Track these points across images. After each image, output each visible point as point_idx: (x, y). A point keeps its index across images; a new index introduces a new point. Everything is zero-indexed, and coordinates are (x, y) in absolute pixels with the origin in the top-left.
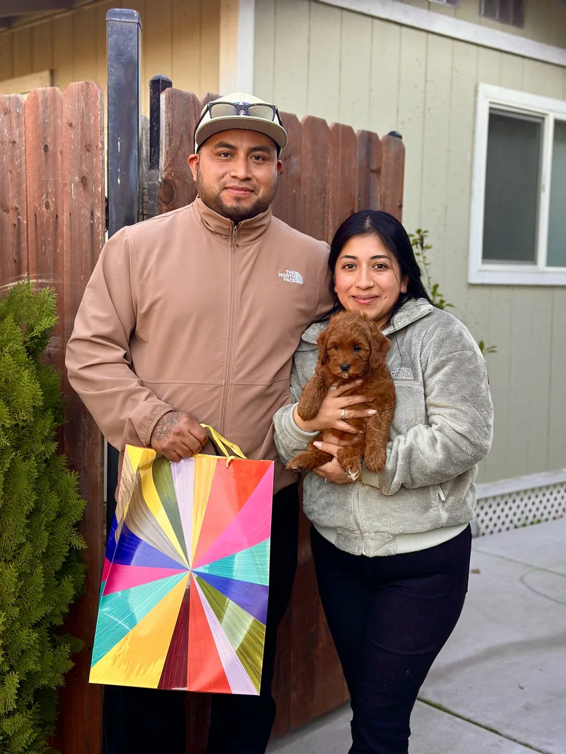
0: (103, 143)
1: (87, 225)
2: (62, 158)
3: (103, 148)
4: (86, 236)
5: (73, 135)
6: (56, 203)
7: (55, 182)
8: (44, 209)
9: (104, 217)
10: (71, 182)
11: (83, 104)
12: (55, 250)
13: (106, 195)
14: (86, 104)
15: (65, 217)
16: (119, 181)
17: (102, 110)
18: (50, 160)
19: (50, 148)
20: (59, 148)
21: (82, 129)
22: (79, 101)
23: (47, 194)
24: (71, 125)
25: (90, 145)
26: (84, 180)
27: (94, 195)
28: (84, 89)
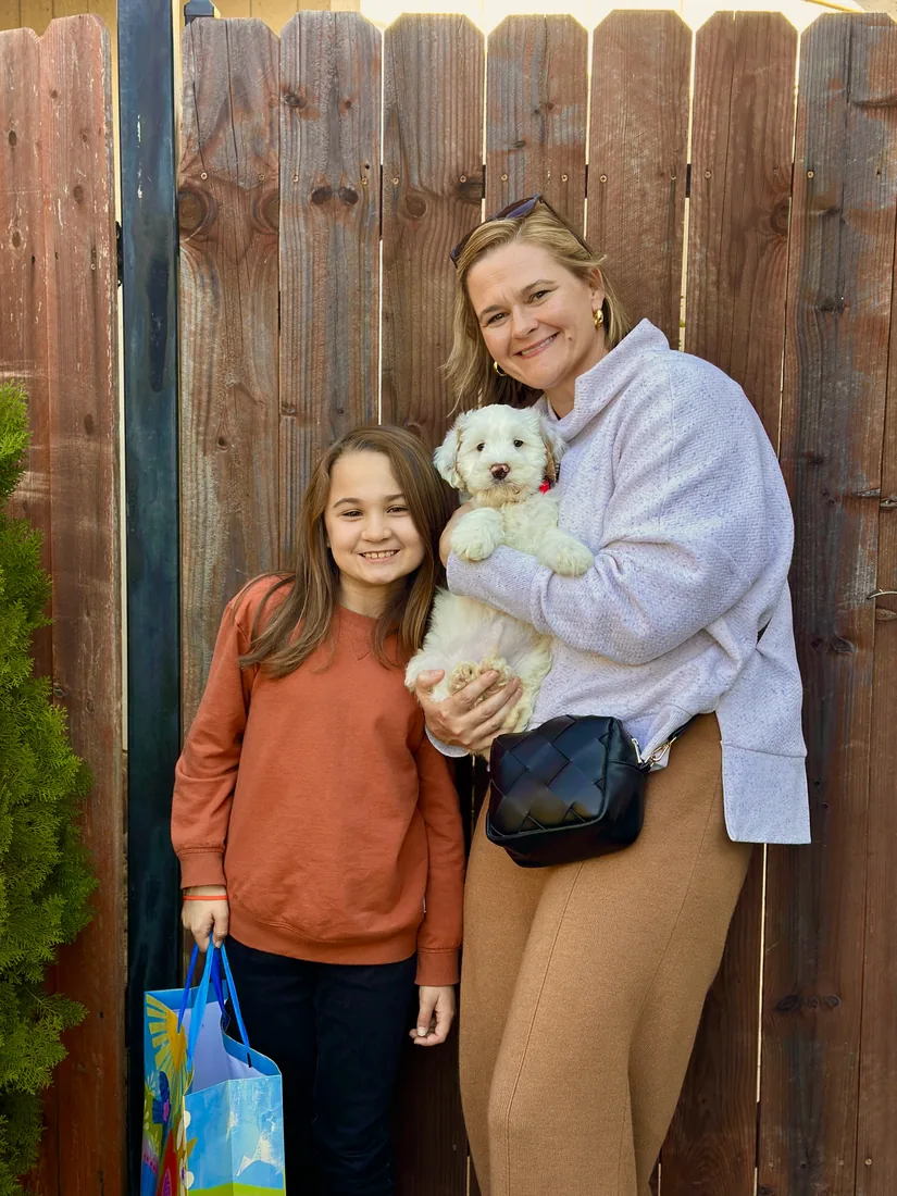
0: (110, 124)
1: (86, 273)
2: (39, 154)
3: (110, 135)
4: (83, 292)
5: (58, 111)
6: (30, 237)
7: (30, 197)
8: (11, 246)
9: (115, 258)
10: (57, 196)
11: (74, 57)
12: (32, 320)
13: (118, 219)
14: (80, 57)
15: (46, 261)
16: (140, 193)
17: (108, 65)
18: (20, 159)
19: (20, 137)
20: (35, 138)
21: (75, 102)
22: (68, 51)
23: (17, 219)
24: (54, 94)
25: (88, 130)
26: (78, 192)
27: (95, 219)
28: (77, 28)
